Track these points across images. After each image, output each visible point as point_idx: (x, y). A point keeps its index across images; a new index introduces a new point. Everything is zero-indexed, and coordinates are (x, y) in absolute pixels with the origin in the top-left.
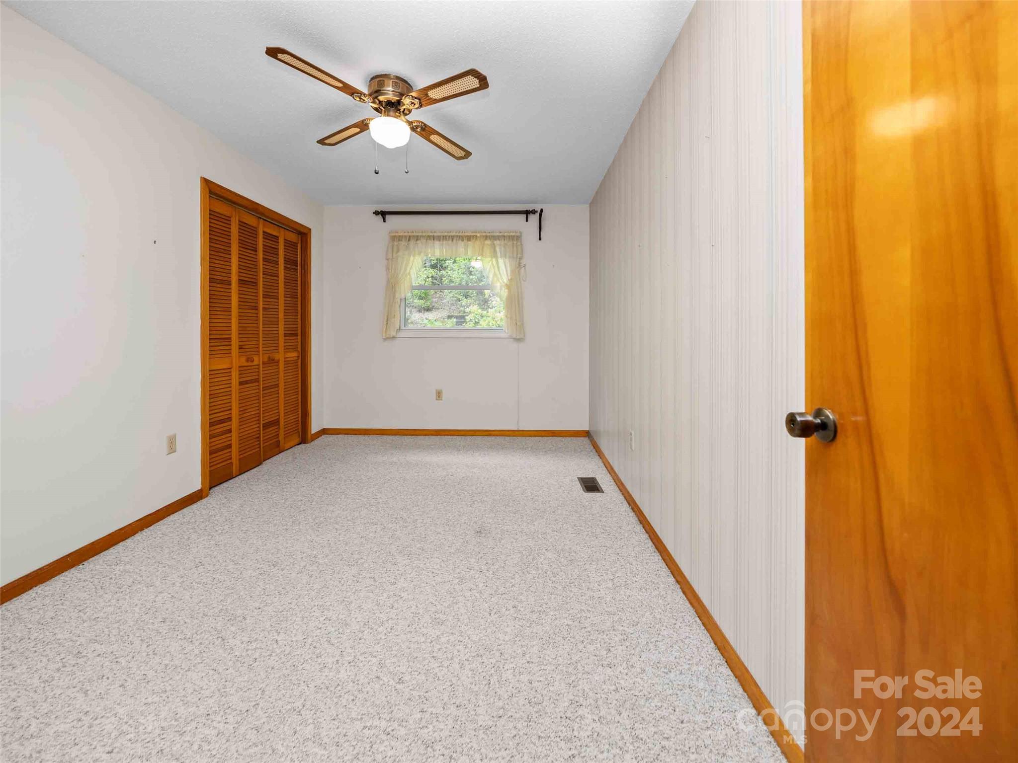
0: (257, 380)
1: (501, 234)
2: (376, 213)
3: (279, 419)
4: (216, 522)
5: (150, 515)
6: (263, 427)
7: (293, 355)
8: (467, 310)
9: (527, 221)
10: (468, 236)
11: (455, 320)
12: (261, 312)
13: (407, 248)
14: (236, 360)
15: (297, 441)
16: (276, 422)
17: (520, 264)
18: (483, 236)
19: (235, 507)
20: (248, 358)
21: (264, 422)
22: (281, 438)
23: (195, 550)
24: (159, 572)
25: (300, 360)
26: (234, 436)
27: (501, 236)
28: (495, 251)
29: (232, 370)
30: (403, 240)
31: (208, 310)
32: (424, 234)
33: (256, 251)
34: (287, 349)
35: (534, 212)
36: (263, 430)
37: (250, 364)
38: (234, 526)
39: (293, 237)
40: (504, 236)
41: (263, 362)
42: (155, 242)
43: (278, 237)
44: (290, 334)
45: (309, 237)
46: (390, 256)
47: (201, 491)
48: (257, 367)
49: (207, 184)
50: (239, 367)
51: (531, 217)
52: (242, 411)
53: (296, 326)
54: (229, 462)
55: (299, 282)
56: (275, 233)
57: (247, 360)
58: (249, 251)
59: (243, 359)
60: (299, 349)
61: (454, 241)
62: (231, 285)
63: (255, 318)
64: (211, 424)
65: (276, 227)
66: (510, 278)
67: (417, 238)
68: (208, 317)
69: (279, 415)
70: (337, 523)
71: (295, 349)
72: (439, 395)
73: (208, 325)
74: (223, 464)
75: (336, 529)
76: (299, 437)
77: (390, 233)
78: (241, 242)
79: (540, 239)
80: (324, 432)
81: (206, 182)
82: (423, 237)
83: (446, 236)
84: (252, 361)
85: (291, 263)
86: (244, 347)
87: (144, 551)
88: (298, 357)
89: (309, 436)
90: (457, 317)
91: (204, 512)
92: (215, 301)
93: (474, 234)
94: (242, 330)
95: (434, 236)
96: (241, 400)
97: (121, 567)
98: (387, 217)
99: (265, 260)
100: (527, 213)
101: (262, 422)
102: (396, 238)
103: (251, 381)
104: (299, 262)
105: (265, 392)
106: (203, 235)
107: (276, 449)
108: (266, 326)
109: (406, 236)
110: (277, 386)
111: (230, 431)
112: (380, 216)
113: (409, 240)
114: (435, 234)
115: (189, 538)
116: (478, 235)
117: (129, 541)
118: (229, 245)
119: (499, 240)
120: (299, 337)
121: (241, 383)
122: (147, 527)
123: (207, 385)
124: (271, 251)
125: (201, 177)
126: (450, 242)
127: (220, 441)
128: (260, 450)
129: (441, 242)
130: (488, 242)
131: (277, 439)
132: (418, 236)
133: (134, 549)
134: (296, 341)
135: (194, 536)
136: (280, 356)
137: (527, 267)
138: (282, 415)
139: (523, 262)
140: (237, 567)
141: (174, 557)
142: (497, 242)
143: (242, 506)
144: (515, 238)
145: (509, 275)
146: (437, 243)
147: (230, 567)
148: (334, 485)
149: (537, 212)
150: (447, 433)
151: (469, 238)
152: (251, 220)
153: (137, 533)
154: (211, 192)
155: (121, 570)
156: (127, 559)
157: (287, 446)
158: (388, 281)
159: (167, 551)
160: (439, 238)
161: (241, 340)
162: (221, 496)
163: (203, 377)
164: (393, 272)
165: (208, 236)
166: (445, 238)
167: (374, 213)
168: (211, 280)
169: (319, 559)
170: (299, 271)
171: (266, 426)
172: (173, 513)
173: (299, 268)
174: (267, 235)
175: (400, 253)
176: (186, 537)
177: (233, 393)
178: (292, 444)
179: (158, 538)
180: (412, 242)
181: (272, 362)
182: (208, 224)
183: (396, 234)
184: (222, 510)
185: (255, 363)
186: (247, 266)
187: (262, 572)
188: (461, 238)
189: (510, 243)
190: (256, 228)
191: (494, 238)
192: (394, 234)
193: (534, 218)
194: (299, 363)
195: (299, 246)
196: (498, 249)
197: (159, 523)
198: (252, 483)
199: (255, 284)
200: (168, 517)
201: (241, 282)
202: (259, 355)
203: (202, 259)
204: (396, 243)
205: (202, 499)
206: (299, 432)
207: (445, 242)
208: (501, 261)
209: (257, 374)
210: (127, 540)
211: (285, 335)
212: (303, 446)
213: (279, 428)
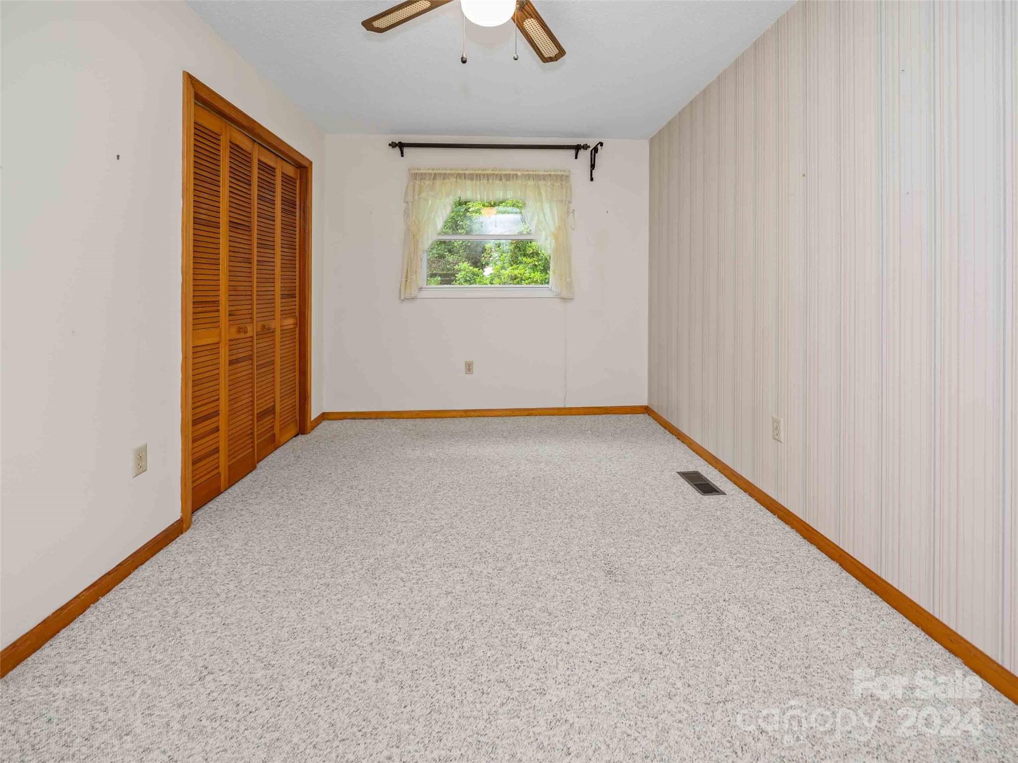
0: (250, 357)
1: (547, 173)
2: (393, 145)
3: (274, 406)
4: (213, 577)
5: (109, 574)
6: (257, 418)
7: (289, 322)
8: (456, 267)
9: (576, 158)
10: (506, 174)
11: (439, 278)
12: (255, 267)
13: (432, 188)
14: (226, 331)
15: (294, 432)
16: (271, 411)
17: (568, 208)
18: (526, 175)
19: (237, 546)
20: (240, 328)
21: (259, 411)
22: (277, 430)
23: (190, 639)
24: (137, 695)
25: (297, 329)
26: (222, 434)
27: (547, 175)
28: (540, 194)
29: (220, 344)
30: (427, 179)
31: (191, 262)
32: (453, 172)
33: (250, 185)
34: (285, 314)
35: (586, 147)
36: (257, 422)
37: (243, 335)
38: (244, 583)
39: (290, 170)
40: (550, 175)
41: (256, 332)
42: (118, 156)
43: (274, 169)
44: (288, 295)
45: (309, 173)
46: (410, 198)
47: (180, 522)
48: (250, 339)
49: (192, 83)
50: (230, 340)
51: (582, 152)
52: (232, 400)
53: (293, 285)
54: (216, 471)
55: (297, 229)
56: (272, 164)
57: (239, 331)
58: (242, 184)
59: (234, 330)
60: (297, 314)
61: (491, 181)
62: (219, 228)
63: (247, 274)
64: (195, 422)
65: (273, 156)
66: (557, 225)
67: (445, 176)
68: (191, 272)
69: (274, 401)
70: (398, 568)
71: (291, 314)
72: (469, 367)
73: (191, 282)
74: (208, 476)
75: (402, 579)
76: (297, 426)
77: (409, 170)
78: (232, 170)
79: (592, 179)
80: (324, 417)
81: (191, 81)
82: (452, 175)
83: (480, 174)
84: (246, 332)
85: (289, 205)
86: (235, 313)
87: (104, 647)
88: (296, 324)
89: (309, 424)
90: (440, 275)
91: (191, 559)
92: (201, 249)
93: (514, 173)
94: (233, 290)
95: (464, 174)
96: (233, 385)
97: (68, 690)
98: (406, 150)
99: (260, 197)
100: (577, 148)
101: (256, 412)
102: (417, 176)
103: (244, 359)
104: (298, 203)
105: (260, 371)
106: (185, 155)
107: (272, 444)
108: (261, 285)
109: (431, 174)
110: (273, 363)
111: (217, 429)
112: (397, 149)
113: (434, 178)
114: (467, 172)
115: (176, 613)
116: (519, 174)
117: (75, 625)
118: (217, 173)
119: (545, 180)
120: (297, 299)
121: (231, 363)
122: (103, 595)
123: (190, 367)
124: (267, 185)
125: (184, 72)
126: (486, 182)
127: (206, 444)
128: (253, 451)
129: (474, 182)
130: (531, 183)
131: (272, 432)
132: (445, 174)
133: (86, 643)
134: (294, 303)
135: (183, 609)
136: (276, 324)
137: (576, 213)
138: (278, 399)
139: (572, 207)
140: (270, 672)
141: (159, 657)
142: (542, 183)
143: (246, 544)
144: (562, 179)
145: (557, 221)
146: (468, 182)
147: (259, 675)
148: (366, 499)
149: (589, 147)
150: (477, 414)
151: (508, 177)
152: (245, 143)
153: (89, 607)
154: (197, 97)
155: (68, 695)
156: (76, 669)
157: (283, 439)
158: (408, 230)
159: (143, 644)
160: (471, 177)
161: (231, 303)
162: (209, 525)
163: (185, 358)
164: (414, 218)
165: (192, 159)
166: (478, 177)
167: (390, 145)
168: (196, 221)
169: (399, 644)
170: (298, 214)
171: (262, 415)
172: (142, 564)
173: (298, 211)
174: (263, 166)
175: (423, 195)
176: (171, 612)
177: (222, 375)
178: (289, 435)
179: (125, 617)
180: (438, 182)
181: (266, 332)
182: (192, 142)
183: (419, 171)
184: (217, 552)
185: (249, 334)
186: (240, 202)
187: (316, 681)
188: (500, 177)
189: (557, 184)
190: (250, 154)
191: (538, 177)
192: (416, 171)
193: (585, 155)
194: (297, 332)
195: (298, 182)
196: (543, 192)
197: (122, 584)
198: (250, 501)
199: (249, 229)
200: (136, 572)
201: (233, 225)
202: (252, 322)
203: (185, 189)
204: (418, 182)
205: (182, 533)
206: (296, 420)
207: (478, 183)
208: (547, 206)
209: (250, 348)
210: (72, 625)
211: (283, 296)
212: (300, 437)
213: (274, 417)
